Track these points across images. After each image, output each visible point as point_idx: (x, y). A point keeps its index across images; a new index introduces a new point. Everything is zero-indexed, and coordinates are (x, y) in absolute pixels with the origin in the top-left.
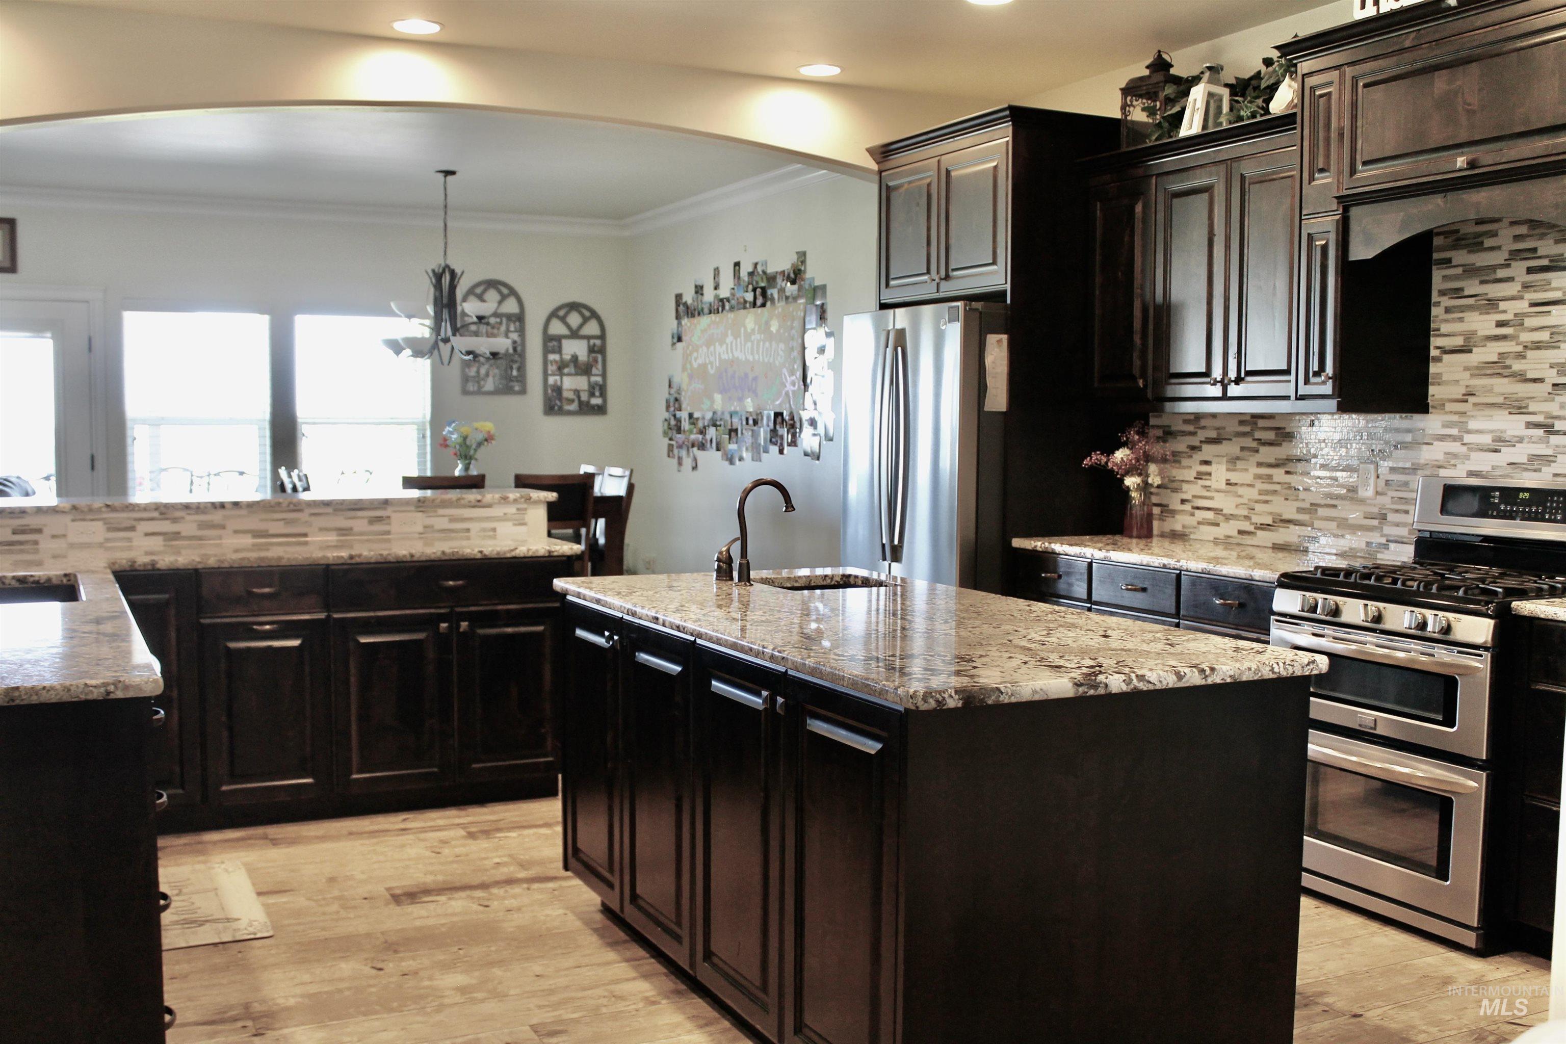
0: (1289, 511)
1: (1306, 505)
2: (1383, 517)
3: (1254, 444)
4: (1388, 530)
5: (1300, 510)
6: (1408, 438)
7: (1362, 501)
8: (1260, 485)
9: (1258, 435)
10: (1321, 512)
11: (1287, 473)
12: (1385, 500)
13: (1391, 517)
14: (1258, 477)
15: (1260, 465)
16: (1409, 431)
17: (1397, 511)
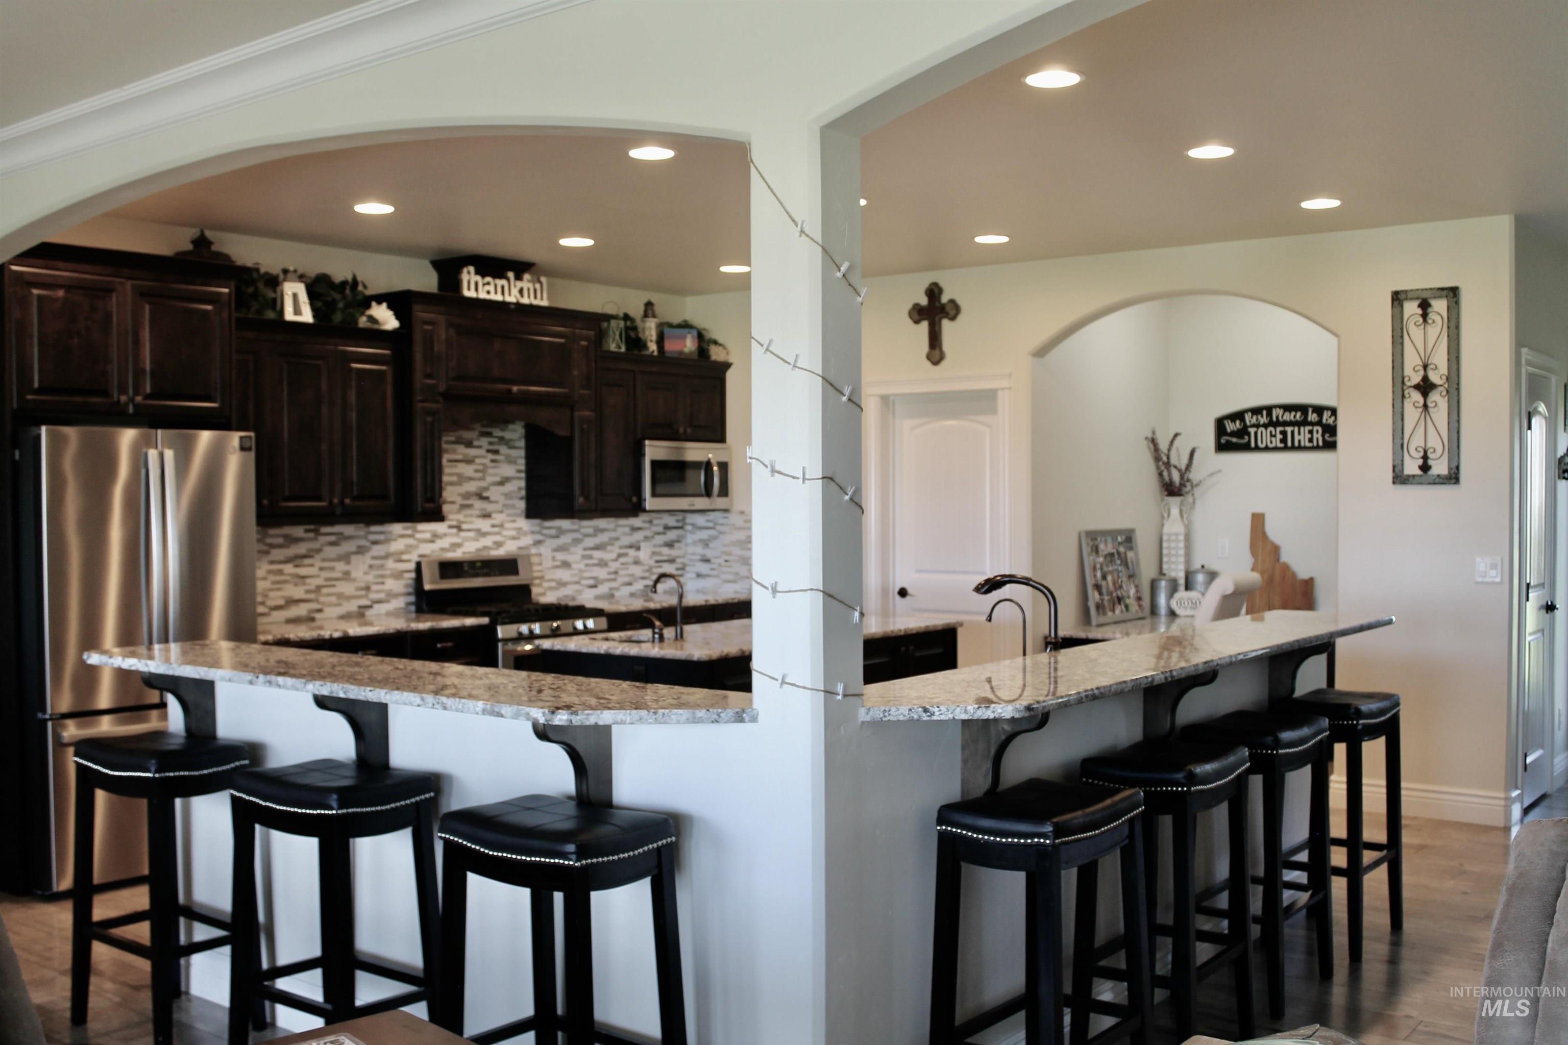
0: (298, 592)
1: (312, 587)
2: (368, 588)
3: (265, 548)
4: (373, 596)
5: (308, 592)
6: (382, 537)
7: (354, 580)
8: (272, 578)
9: (269, 540)
10: (324, 591)
11: (296, 566)
12: (370, 578)
13: (374, 587)
14: (270, 572)
15: (272, 562)
16: (382, 533)
17: (377, 583)
